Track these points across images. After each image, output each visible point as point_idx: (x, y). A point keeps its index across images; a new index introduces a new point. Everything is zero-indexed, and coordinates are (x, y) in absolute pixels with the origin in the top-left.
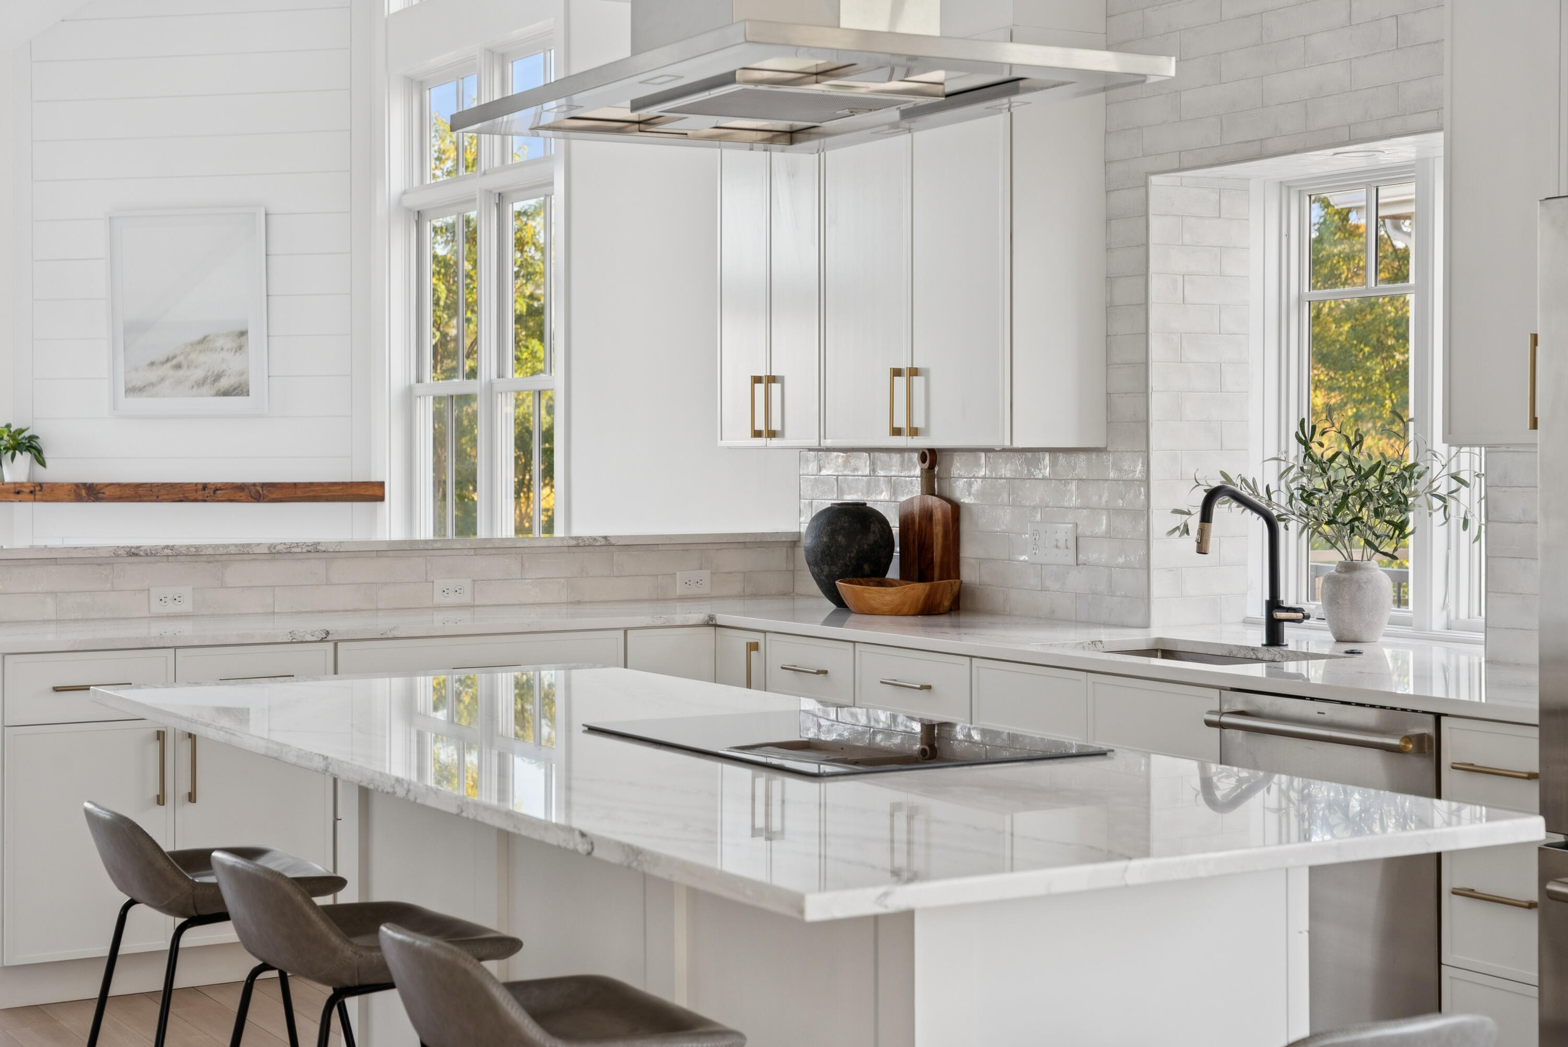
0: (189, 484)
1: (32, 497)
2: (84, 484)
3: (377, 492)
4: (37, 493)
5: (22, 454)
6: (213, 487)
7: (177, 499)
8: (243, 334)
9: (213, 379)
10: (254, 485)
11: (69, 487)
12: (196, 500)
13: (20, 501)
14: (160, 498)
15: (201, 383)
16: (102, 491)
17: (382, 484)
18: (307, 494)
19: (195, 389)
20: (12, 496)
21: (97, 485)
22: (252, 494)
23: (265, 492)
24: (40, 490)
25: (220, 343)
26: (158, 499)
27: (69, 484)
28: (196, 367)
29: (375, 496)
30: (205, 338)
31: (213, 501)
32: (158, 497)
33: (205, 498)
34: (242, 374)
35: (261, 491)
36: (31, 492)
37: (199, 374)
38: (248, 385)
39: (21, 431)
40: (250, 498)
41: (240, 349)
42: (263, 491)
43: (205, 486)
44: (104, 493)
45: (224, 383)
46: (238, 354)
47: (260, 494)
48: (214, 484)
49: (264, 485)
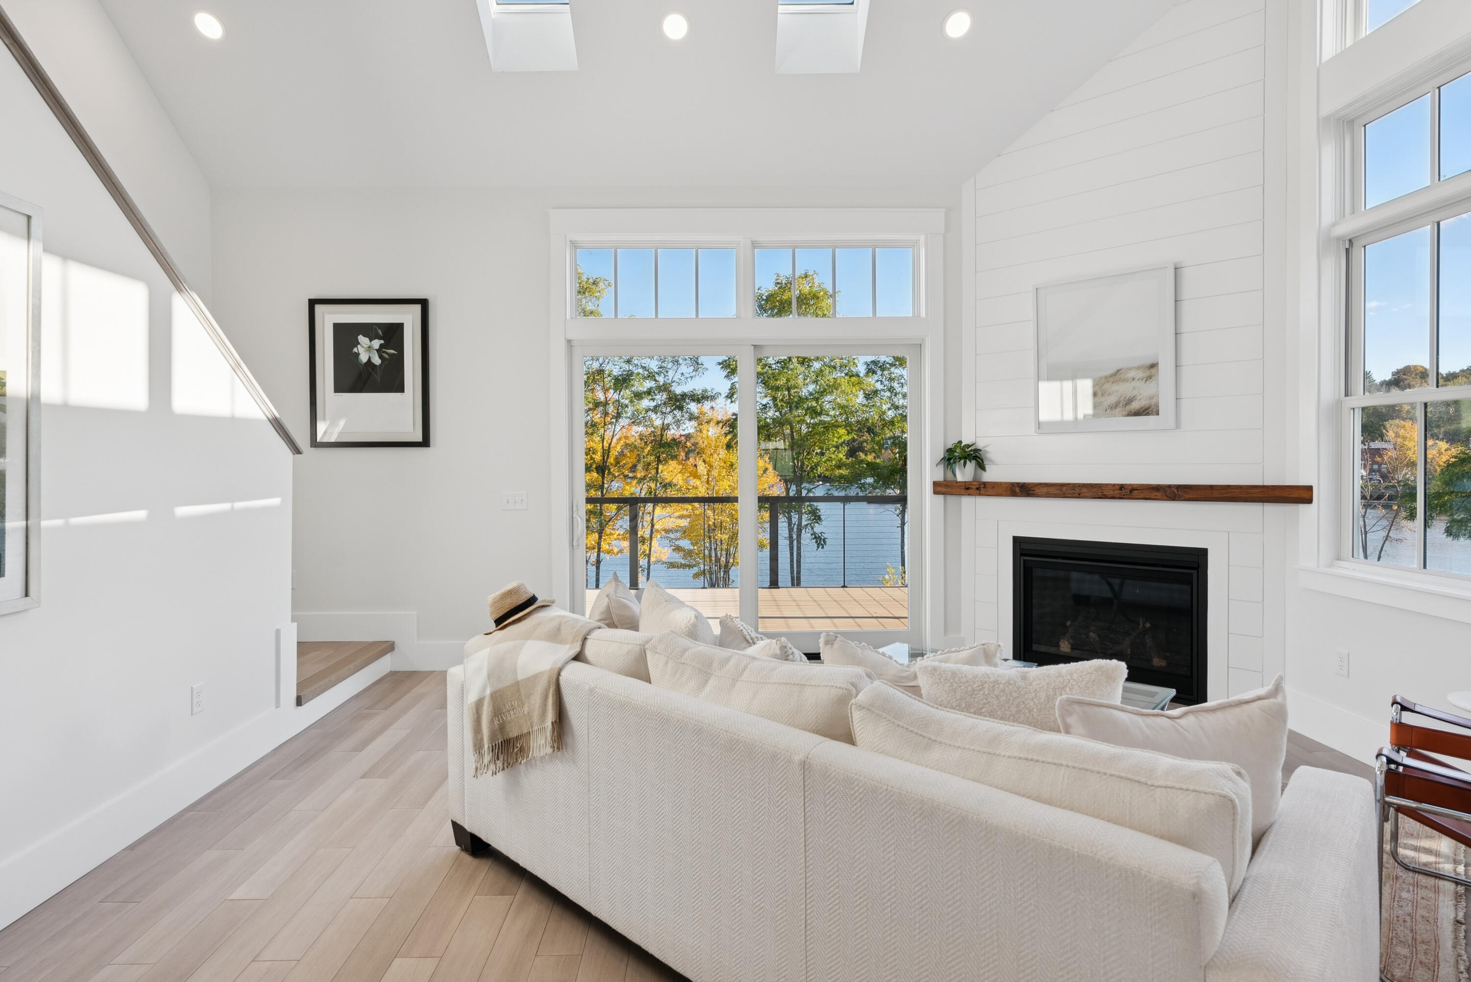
0: (1107, 485)
1: (978, 492)
2: (1018, 484)
3: (1305, 495)
4: (982, 489)
5: (971, 462)
6: (1130, 487)
7: (1096, 497)
8: (1153, 366)
9: (1125, 403)
10: (1170, 486)
11: (1006, 486)
12: (1113, 498)
13: (969, 495)
14: (1081, 495)
15: (1116, 405)
16: (1032, 489)
17: (1310, 489)
18: (1224, 496)
19: (1108, 411)
20: (963, 491)
21: (1029, 484)
22: (1168, 494)
23: (1180, 493)
24: (984, 488)
25: (1132, 374)
26: (1079, 496)
27: (1006, 483)
28: (1109, 394)
29: (1301, 498)
30: (1118, 371)
31: (1129, 498)
32: (1079, 494)
33: (1122, 496)
34: (1151, 398)
35: (1176, 492)
36: (977, 489)
37: (1113, 399)
38: (1158, 406)
39: (968, 446)
40: (1165, 497)
41: (1150, 378)
42: (1178, 491)
43: (1122, 487)
44: (1034, 491)
45: (1135, 405)
46: (1148, 382)
47: (1175, 494)
48: (1130, 485)
49: (1179, 487)
